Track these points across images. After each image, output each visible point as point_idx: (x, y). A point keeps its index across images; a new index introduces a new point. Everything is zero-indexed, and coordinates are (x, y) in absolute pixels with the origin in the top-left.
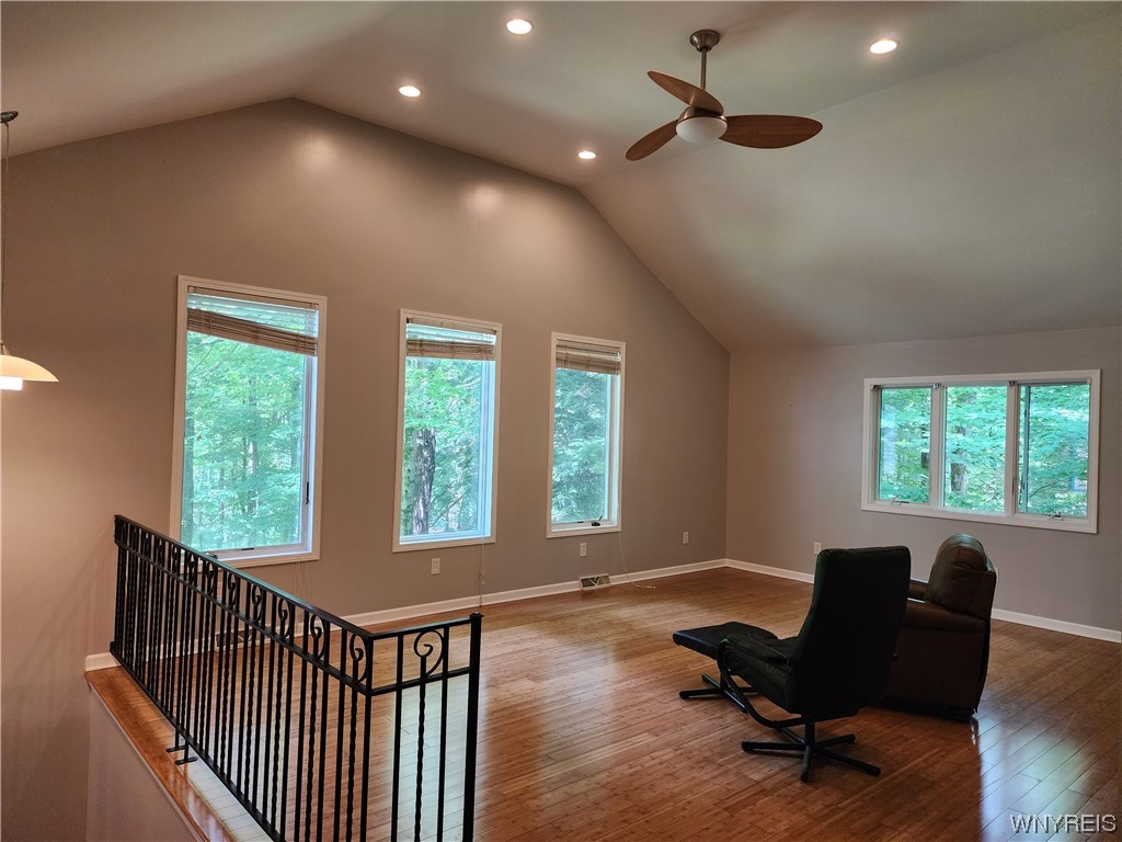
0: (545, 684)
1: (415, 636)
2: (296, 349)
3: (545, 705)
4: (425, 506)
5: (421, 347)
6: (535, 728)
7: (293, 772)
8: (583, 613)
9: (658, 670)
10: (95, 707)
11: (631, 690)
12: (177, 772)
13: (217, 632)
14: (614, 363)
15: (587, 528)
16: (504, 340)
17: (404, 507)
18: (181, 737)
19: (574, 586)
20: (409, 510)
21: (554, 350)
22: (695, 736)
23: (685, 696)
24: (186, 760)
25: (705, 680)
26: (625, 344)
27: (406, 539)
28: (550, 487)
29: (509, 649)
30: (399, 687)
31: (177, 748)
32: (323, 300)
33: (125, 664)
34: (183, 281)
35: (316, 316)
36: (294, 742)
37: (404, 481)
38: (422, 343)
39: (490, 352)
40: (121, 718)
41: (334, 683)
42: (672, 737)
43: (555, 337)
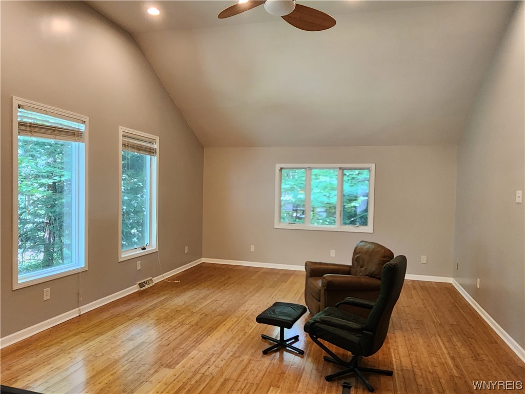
5: (30, 128)
15: (139, 252)
16: (91, 128)
19: (134, 289)
21: (121, 139)
23: (266, 353)
26: (158, 137)
39: (81, 136)
43: (122, 130)
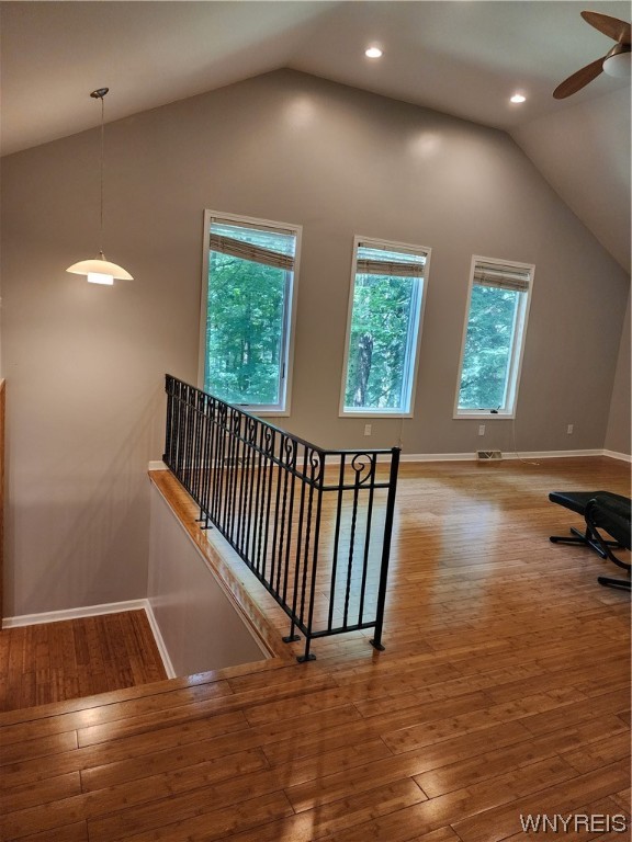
0: (444, 517)
1: (354, 456)
2: (280, 265)
3: (443, 531)
4: (363, 393)
5: (367, 265)
6: (435, 544)
7: (270, 544)
8: (477, 476)
9: (534, 520)
10: (155, 492)
11: (511, 531)
12: (201, 533)
13: (226, 457)
14: (523, 282)
15: (487, 414)
16: (432, 262)
17: (347, 392)
18: (204, 514)
19: (472, 456)
20: (351, 395)
21: (473, 270)
22: (560, 568)
23: (554, 540)
24: (206, 527)
25: (573, 532)
27: (348, 410)
28: (459, 385)
29: (418, 492)
30: (341, 488)
31: (201, 520)
32: (299, 229)
33: (172, 468)
34: (208, 213)
35: (295, 241)
36: (271, 527)
37: (348, 373)
38: (368, 263)
39: (421, 270)
40: (169, 499)
41: (298, 482)
42: (540, 566)
43: (475, 259)
